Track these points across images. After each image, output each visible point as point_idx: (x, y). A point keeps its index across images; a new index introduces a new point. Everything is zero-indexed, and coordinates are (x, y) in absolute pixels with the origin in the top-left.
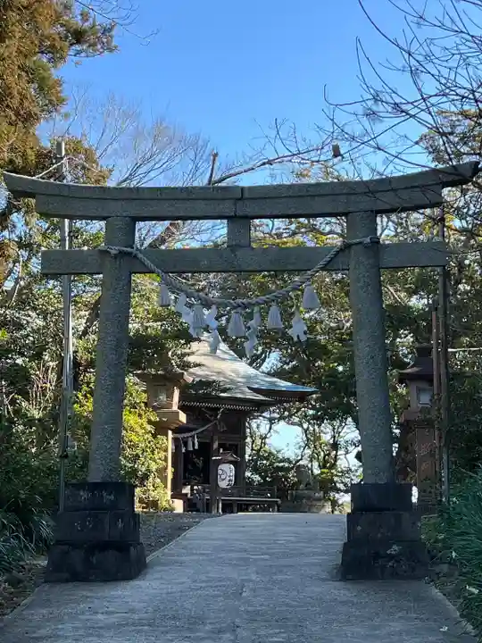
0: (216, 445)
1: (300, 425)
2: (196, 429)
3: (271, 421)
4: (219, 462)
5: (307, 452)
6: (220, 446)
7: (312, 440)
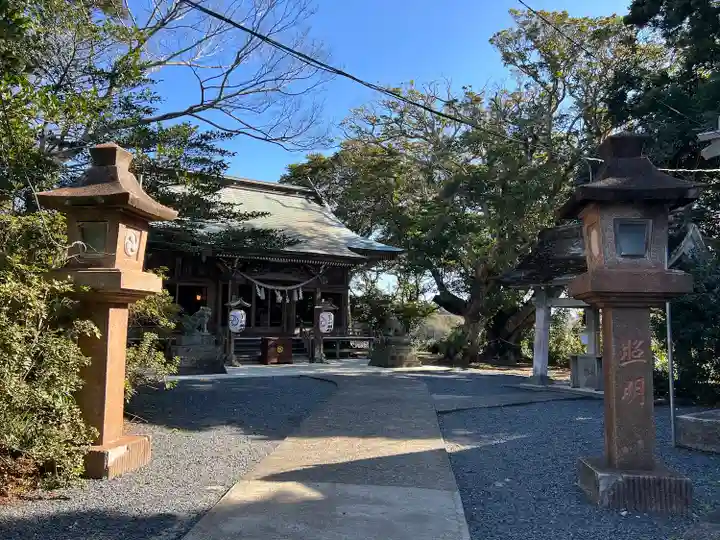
0: (319, 296)
1: (396, 274)
2: (299, 283)
3: (378, 272)
4: (320, 311)
5: (400, 291)
6: (323, 297)
7: (402, 283)
